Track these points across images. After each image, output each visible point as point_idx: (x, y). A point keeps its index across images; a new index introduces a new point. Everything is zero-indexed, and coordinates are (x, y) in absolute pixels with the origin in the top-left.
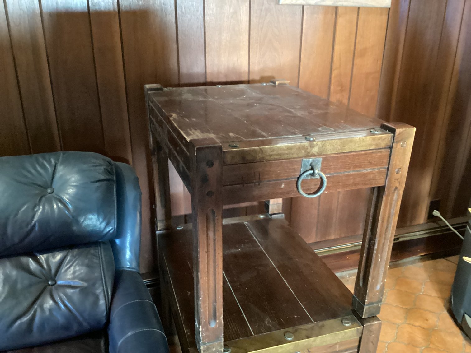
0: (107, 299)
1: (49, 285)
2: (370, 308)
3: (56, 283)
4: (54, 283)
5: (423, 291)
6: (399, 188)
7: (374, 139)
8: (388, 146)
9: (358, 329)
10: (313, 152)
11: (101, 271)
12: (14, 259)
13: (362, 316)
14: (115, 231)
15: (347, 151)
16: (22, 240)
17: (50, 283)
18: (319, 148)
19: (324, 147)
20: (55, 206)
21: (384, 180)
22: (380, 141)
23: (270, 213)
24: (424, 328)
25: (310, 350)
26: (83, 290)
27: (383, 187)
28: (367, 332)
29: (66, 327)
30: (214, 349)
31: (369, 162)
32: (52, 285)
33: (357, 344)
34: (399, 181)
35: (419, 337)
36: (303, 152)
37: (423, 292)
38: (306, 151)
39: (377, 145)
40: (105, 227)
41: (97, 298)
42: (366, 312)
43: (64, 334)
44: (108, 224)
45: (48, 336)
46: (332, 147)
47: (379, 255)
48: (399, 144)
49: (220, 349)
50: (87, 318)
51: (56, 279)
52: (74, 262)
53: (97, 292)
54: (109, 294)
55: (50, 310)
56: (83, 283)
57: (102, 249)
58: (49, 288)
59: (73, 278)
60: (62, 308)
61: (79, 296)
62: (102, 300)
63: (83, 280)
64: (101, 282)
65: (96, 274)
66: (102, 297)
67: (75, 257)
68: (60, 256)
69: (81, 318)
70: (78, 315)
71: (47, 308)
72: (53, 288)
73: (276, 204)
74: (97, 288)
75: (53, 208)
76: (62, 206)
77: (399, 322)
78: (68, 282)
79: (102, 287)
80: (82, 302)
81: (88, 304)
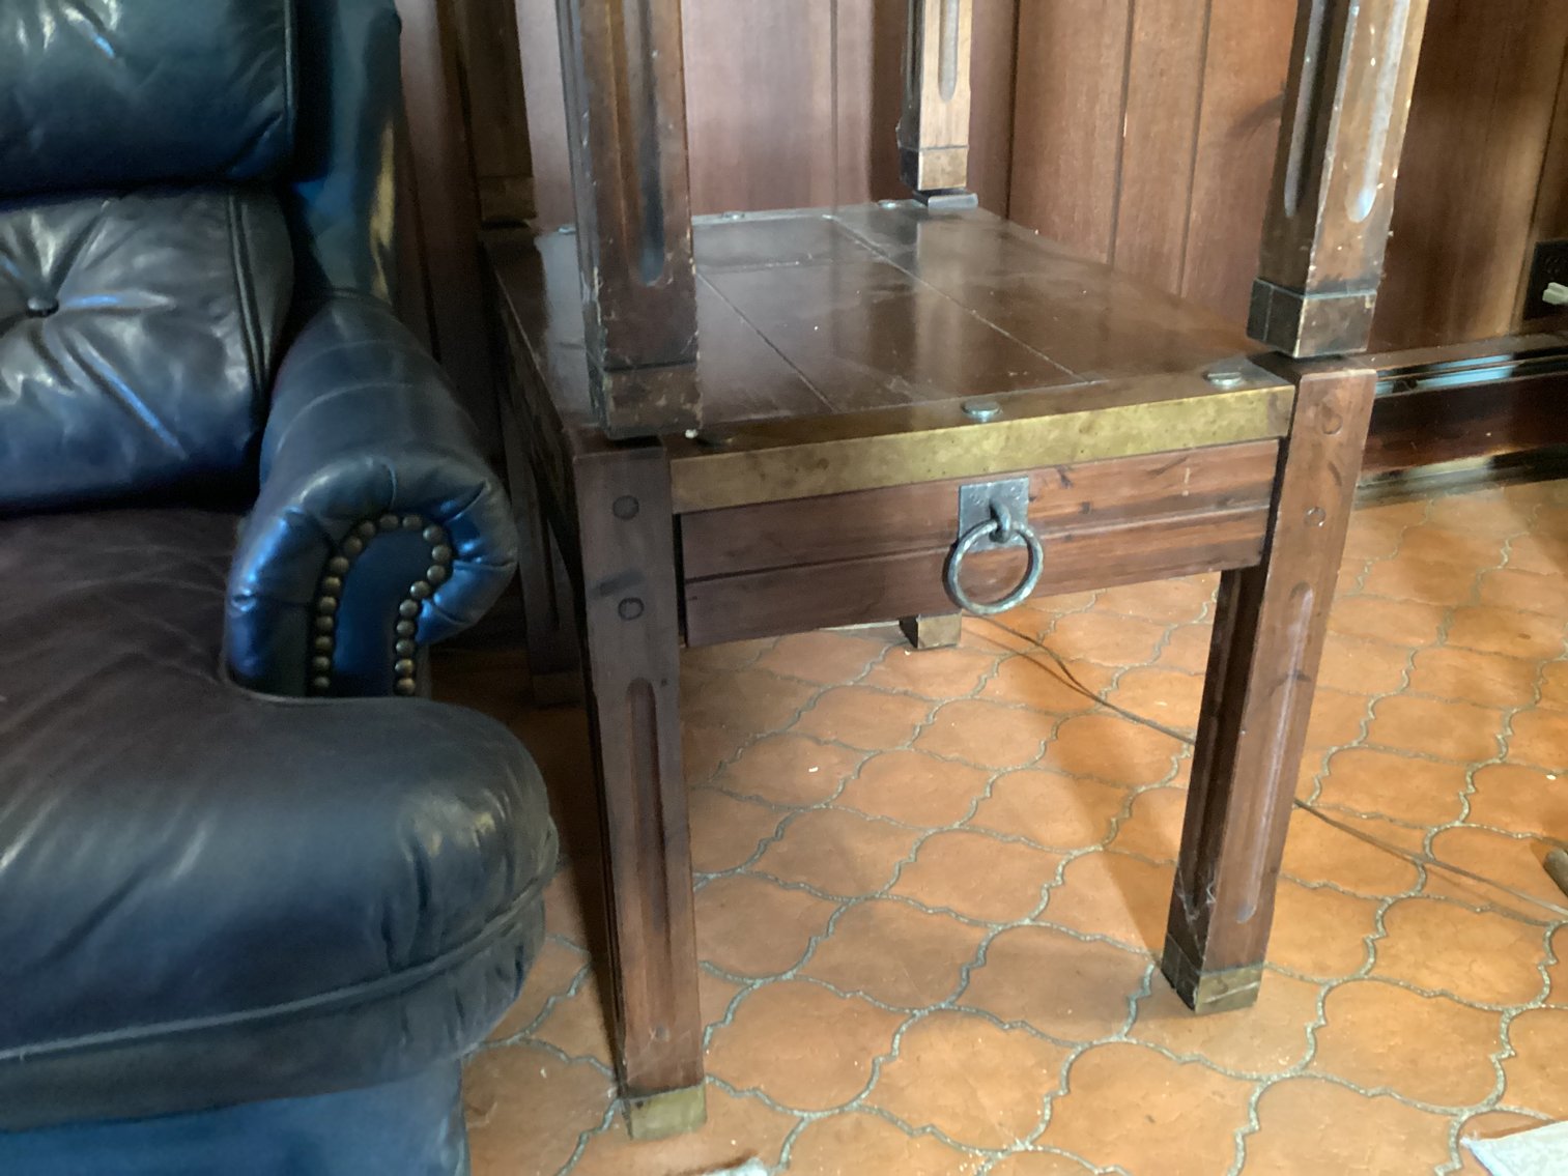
0: (254, 350)
1: (29, 313)
2: (1327, 309)
3: (57, 306)
4: (50, 306)
5: (1506, 560)
9: (1274, 397)
11: (233, 265)
13: (1292, 350)
14: (291, 129)
17: (33, 306)
23: (920, 187)
24: (1515, 659)
25: (1070, 476)
26: (156, 322)
28: (1311, 413)
30: (662, 402)
32: (39, 314)
33: (1269, 474)
35: (1496, 681)
37: (1507, 564)
41: (216, 350)
42: (1307, 327)
43: (83, 477)
47: (1373, 31)
49: (688, 406)
50: (177, 419)
51: (60, 295)
52: (128, 236)
53: (218, 332)
54: (267, 340)
55: (27, 386)
56: (161, 300)
57: (245, 209)
58: (29, 322)
59: (123, 284)
60: (76, 381)
61: (144, 339)
62: (236, 364)
63: (157, 288)
64: (233, 297)
65: (216, 271)
66: (235, 351)
67: (130, 217)
68: (75, 217)
69: (152, 422)
70: (138, 405)
71: (15, 379)
72: (46, 321)
73: (947, 147)
74: (218, 318)
75: (35, 29)
76: (74, 15)
77: (1418, 642)
78: (106, 300)
79: (234, 316)
80: (155, 364)
81: (178, 372)
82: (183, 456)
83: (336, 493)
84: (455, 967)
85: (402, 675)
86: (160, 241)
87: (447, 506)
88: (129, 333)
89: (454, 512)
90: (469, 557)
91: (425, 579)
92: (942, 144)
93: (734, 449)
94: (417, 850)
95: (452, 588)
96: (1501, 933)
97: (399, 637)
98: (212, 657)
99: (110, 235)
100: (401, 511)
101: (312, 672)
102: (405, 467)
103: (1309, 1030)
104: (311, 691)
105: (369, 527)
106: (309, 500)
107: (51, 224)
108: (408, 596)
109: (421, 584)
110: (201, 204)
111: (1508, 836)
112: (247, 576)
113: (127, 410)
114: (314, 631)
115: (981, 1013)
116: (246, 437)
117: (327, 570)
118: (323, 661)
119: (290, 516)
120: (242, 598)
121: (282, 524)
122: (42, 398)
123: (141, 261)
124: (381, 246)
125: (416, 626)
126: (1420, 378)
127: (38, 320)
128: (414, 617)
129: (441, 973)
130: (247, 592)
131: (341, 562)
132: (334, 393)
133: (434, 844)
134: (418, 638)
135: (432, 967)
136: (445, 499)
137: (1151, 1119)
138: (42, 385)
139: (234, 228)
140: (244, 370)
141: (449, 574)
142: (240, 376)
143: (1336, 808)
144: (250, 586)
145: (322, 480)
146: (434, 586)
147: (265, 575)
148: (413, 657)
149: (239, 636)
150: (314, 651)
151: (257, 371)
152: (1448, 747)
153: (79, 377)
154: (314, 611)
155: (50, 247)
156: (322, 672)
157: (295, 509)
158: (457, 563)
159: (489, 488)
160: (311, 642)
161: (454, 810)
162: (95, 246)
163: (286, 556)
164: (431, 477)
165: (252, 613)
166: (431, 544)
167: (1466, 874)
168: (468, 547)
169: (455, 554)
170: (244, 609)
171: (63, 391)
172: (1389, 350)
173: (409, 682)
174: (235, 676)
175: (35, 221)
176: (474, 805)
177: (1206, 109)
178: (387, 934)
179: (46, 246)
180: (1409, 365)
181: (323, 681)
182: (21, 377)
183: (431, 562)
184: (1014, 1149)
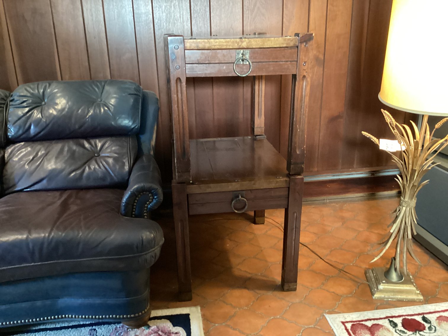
0: (130, 165)
1: (95, 156)
2: (295, 167)
3: (99, 155)
4: (98, 155)
6: (307, 76)
7: (285, 40)
8: (296, 46)
9: (286, 180)
10: (243, 46)
11: (128, 149)
12: (75, 140)
13: (290, 173)
14: (139, 127)
15: (267, 47)
16: (80, 127)
17: (96, 155)
18: (247, 43)
19: (250, 43)
20: (102, 110)
21: (295, 69)
22: (289, 41)
23: (255, 134)
26: (115, 159)
27: (296, 75)
28: (293, 183)
29: (103, 179)
30: (185, 177)
31: (283, 56)
32: (96, 156)
33: (287, 193)
34: (306, 71)
35: (374, 238)
36: (236, 45)
38: (238, 45)
39: (287, 44)
40: (132, 125)
41: (124, 164)
42: (292, 170)
43: (101, 183)
44: (133, 124)
45: (91, 183)
46: (256, 43)
47: (298, 126)
48: (303, 44)
50: (117, 174)
51: (100, 153)
52: (112, 144)
53: (124, 161)
54: (132, 162)
55: (94, 168)
56: (116, 155)
57: (130, 139)
58: (95, 157)
59: (110, 152)
60: (102, 168)
61: (113, 161)
62: (127, 166)
63: (116, 153)
64: (127, 155)
65: (125, 151)
66: (127, 164)
67: (112, 141)
68: (103, 140)
69: (113, 175)
70: (111, 172)
71: (92, 167)
72: (98, 158)
73: (260, 127)
74: (125, 159)
75: (100, 110)
76: (106, 108)
77: (361, 229)
78: (107, 155)
79: (127, 158)
80: (114, 165)
81: (117, 167)
82: (117, 181)
83: (137, 188)
84: (146, 254)
85: (145, 216)
86: (116, 145)
87: (153, 191)
88: (110, 161)
89: (153, 192)
90: (156, 198)
91: (149, 202)
92: (259, 127)
93: (197, 185)
94: (142, 237)
95: (153, 203)
96: (350, 283)
97: (145, 210)
98: (119, 212)
99: (109, 144)
100: (146, 191)
101: (132, 214)
102: (147, 185)
103: (305, 296)
104: (132, 217)
105: (142, 194)
106: (134, 189)
107: (100, 142)
108: (146, 204)
109: (148, 202)
110: (124, 139)
111: (360, 267)
112: (124, 200)
113: (109, 173)
114: (133, 208)
115: (245, 288)
116: (127, 178)
117: (135, 199)
118: (134, 213)
119: (131, 191)
120: (123, 203)
121: (130, 193)
122: (96, 170)
123: (113, 148)
124: (152, 145)
125: (147, 208)
126: (375, 173)
127: (96, 157)
128: (147, 207)
129: (144, 255)
130: (124, 202)
131: (138, 198)
132: (140, 173)
133: (144, 238)
134: (148, 210)
135: (143, 254)
136: (153, 190)
137: (270, 306)
138: (97, 168)
139: (129, 144)
140: (128, 167)
141: (153, 200)
142: (127, 168)
143: (328, 259)
144: (125, 201)
145: (136, 187)
146: (150, 203)
147: (127, 200)
148: (147, 213)
149: (123, 208)
150: (133, 211)
151: (130, 167)
152: (357, 250)
153: (102, 167)
154: (133, 205)
155: (99, 145)
156: (133, 214)
157: (132, 191)
158: (154, 199)
159: (159, 188)
160: (132, 210)
161: (148, 233)
162: (106, 145)
163: (130, 197)
164: (151, 186)
165: (124, 205)
166: (150, 196)
167: (348, 273)
168: (155, 197)
169: (154, 198)
170: (123, 204)
171: (99, 169)
172: (369, 167)
173: (146, 217)
174: (121, 214)
175: (97, 141)
176: (151, 233)
177: (322, 117)
178: (137, 248)
179: (98, 145)
180: (374, 170)
181: (134, 216)
182: (93, 167)
183: (150, 199)
184: (244, 308)
